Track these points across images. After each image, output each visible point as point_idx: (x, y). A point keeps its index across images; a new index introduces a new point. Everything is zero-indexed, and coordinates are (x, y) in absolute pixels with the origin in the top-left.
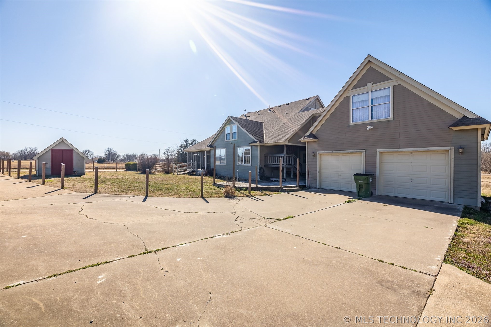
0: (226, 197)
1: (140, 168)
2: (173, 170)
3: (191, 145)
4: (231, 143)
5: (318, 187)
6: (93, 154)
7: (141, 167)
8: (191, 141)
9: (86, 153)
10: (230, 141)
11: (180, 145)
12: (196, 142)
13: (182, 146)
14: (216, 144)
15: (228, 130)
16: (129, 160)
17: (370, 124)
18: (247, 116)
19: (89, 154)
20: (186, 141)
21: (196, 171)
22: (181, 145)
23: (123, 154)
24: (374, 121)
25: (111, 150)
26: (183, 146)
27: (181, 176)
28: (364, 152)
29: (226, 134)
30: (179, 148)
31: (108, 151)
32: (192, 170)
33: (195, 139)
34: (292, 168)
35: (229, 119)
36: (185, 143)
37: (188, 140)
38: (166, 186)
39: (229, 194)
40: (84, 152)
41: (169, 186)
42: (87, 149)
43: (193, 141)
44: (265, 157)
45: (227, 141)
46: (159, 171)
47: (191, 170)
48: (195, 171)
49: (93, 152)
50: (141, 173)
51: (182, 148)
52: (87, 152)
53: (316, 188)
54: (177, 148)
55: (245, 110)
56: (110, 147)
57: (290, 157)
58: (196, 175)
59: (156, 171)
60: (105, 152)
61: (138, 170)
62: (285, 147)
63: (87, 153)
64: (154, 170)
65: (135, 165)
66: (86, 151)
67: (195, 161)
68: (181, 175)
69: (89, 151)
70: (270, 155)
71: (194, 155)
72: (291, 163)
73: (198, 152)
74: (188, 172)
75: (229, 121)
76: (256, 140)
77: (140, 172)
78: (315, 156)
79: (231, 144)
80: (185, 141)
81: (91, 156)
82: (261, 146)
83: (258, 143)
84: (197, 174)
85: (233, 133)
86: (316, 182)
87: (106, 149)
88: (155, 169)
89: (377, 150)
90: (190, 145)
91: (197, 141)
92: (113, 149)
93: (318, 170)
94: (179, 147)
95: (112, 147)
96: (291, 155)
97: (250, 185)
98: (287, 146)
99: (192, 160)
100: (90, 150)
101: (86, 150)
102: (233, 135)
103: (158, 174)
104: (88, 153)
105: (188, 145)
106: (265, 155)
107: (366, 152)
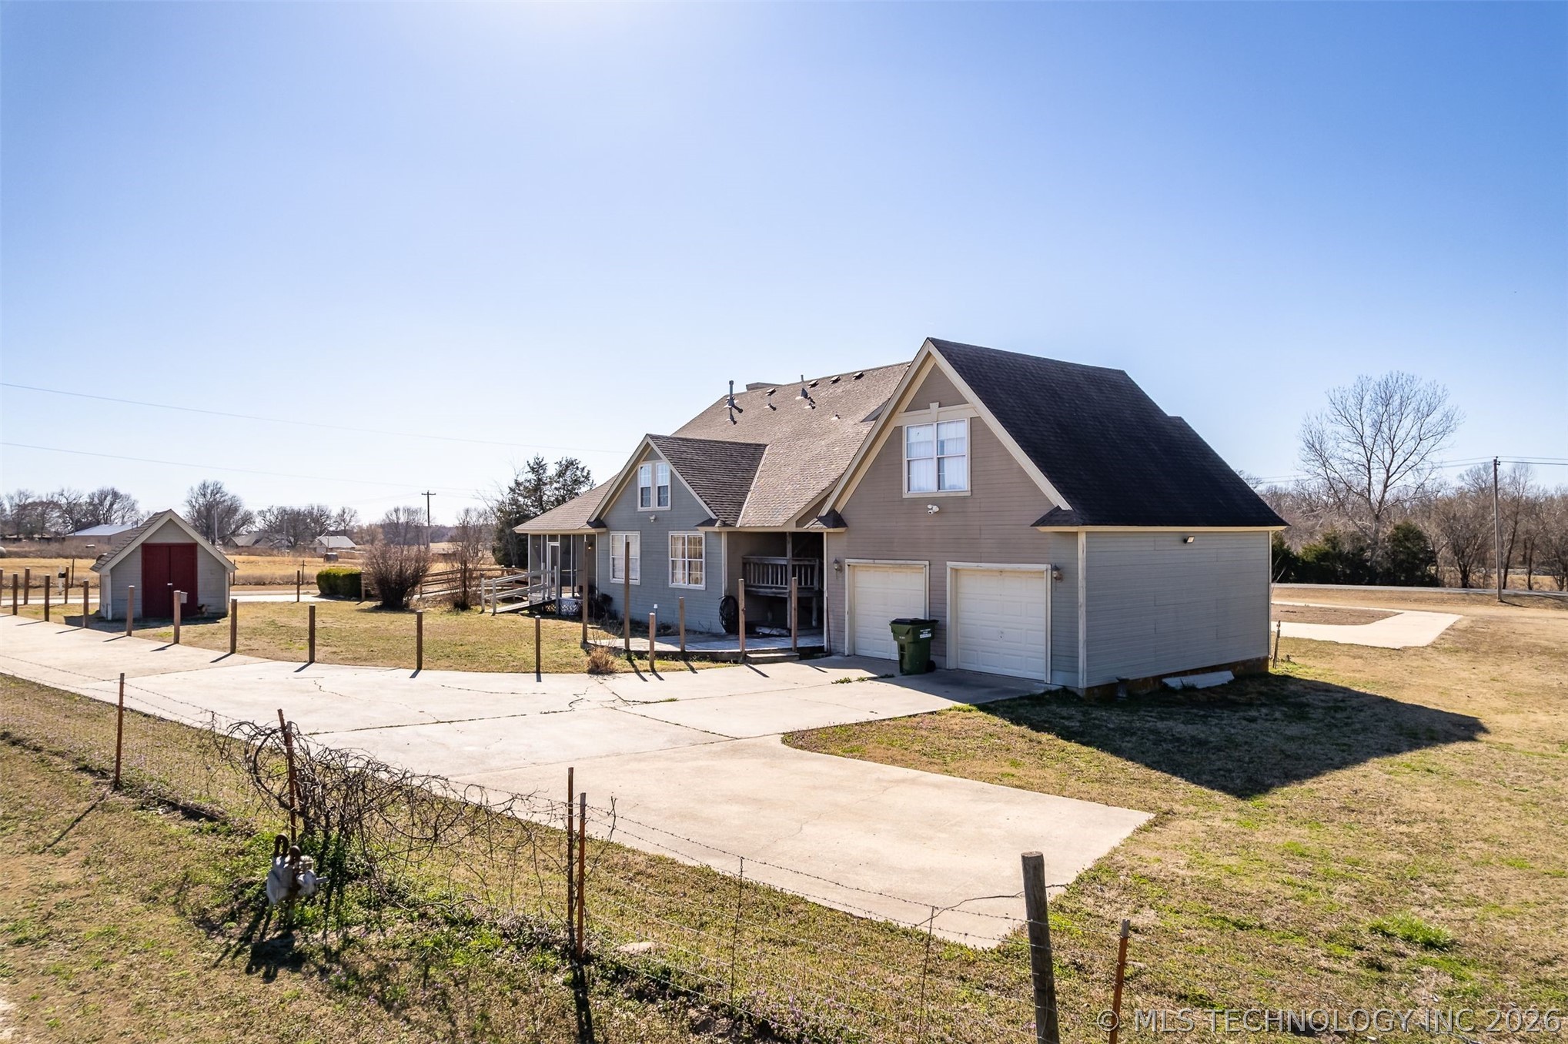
0: (591, 672)
1: (373, 589)
2: (480, 597)
3: (558, 482)
4: (653, 518)
5: (846, 653)
6: (132, 508)
7: (375, 586)
8: (557, 466)
9: (101, 503)
10: (652, 513)
11: (513, 485)
12: (577, 468)
13: (521, 488)
14: (612, 519)
15: (644, 479)
16: (294, 537)
17: (934, 501)
18: (734, 406)
19: (115, 507)
20: (538, 467)
21: (557, 602)
22: (518, 484)
23: (265, 509)
24: (942, 494)
25: (217, 490)
26: (525, 488)
27: (504, 620)
28: (928, 567)
29: (642, 489)
30: (507, 497)
31: (204, 495)
32: (544, 599)
33: (572, 456)
34: (815, 599)
35: (648, 444)
36: (531, 476)
37: (543, 463)
38: (460, 648)
39: (598, 667)
40: (96, 501)
41: (466, 648)
42: (108, 485)
43: (567, 467)
44: (744, 564)
45: (645, 509)
46: (434, 599)
47: (541, 595)
48: (552, 602)
49: (133, 498)
50: (376, 609)
51: (522, 495)
52: (109, 498)
53: (843, 654)
54: (500, 498)
55: (731, 383)
56: (210, 481)
57: (805, 565)
58: (557, 612)
59: (424, 599)
60: (190, 503)
61: (363, 596)
62: (789, 540)
63: (107, 503)
64: (418, 596)
65: (355, 578)
66: (103, 496)
67: (553, 568)
68: (505, 616)
69: (116, 495)
70: (754, 558)
71: (550, 544)
72: (812, 583)
73: (563, 536)
74: (526, 604)
75: (645, 452)
76: (714, 517)
77: (373, 604)
78: (841, 569)
79: (655, 519)
80: (533, 469)
81: (123, 517)
82: (729, 533)
83: (717, 527)
84: (560, 610)
85: (659, 487)
86: (844, 639)
87: (196, 489)
88: (421, 593)
89: (948, 563)
90: (551, 483)
91: (580, 466)
92: (225, 489)
93: (847, 609)
94: (508, 490)
95: (219, 480)
96: (809, 561)
97: (652, 646)
98: (794, 534)
99: (545, 561)
100: (122, 491)
101: (105, 489)
102: (659, 494)
103: (432, 609)
104: (111, 505)
105: (545, 484)
106: (744, 558)
107: (932, 566)
